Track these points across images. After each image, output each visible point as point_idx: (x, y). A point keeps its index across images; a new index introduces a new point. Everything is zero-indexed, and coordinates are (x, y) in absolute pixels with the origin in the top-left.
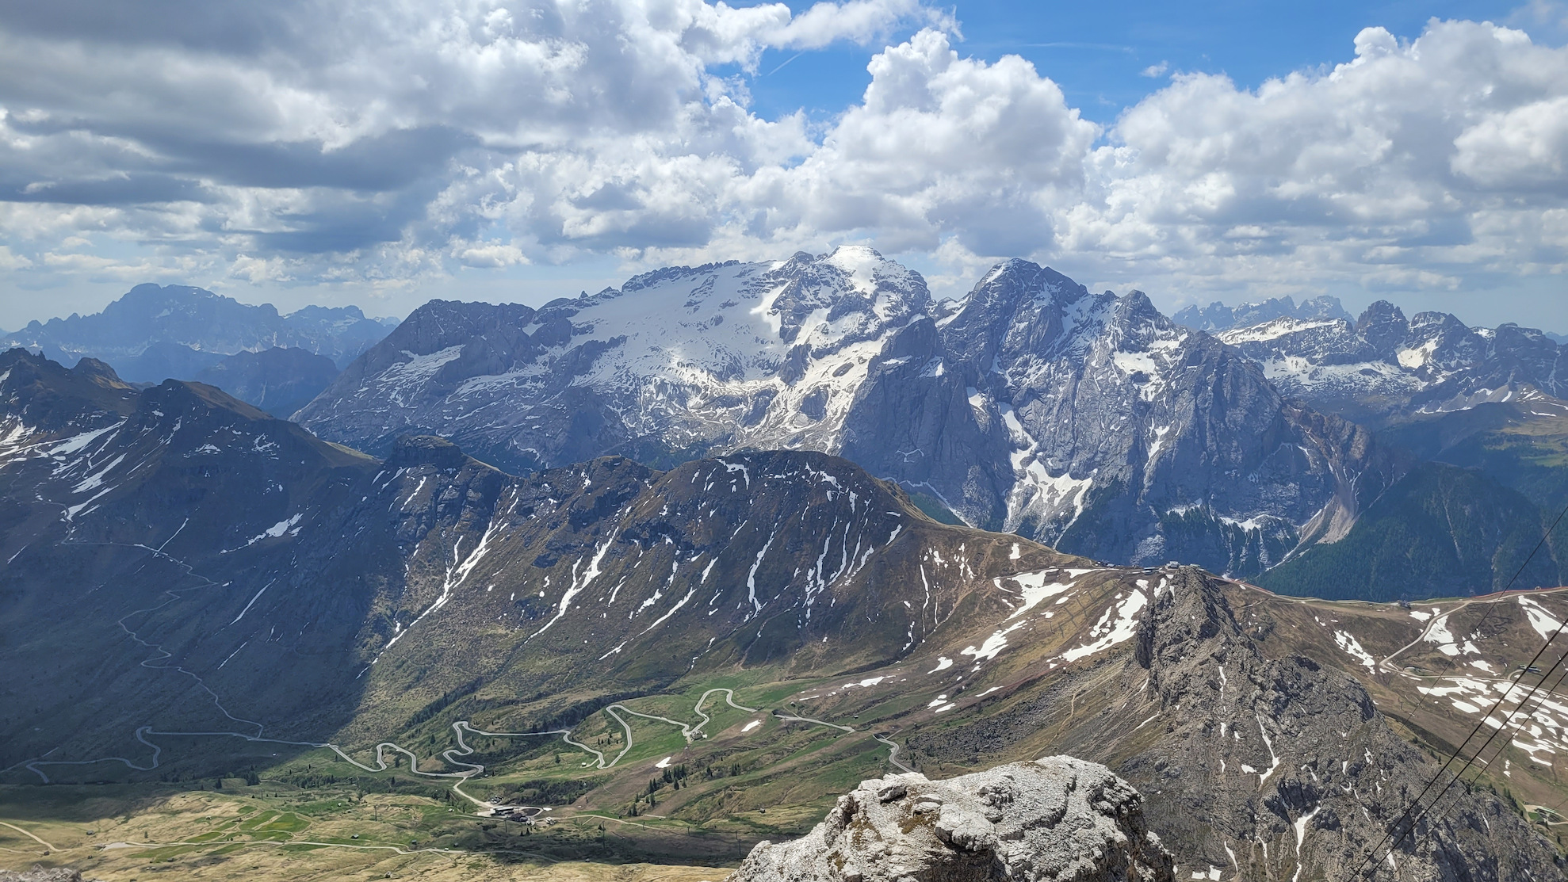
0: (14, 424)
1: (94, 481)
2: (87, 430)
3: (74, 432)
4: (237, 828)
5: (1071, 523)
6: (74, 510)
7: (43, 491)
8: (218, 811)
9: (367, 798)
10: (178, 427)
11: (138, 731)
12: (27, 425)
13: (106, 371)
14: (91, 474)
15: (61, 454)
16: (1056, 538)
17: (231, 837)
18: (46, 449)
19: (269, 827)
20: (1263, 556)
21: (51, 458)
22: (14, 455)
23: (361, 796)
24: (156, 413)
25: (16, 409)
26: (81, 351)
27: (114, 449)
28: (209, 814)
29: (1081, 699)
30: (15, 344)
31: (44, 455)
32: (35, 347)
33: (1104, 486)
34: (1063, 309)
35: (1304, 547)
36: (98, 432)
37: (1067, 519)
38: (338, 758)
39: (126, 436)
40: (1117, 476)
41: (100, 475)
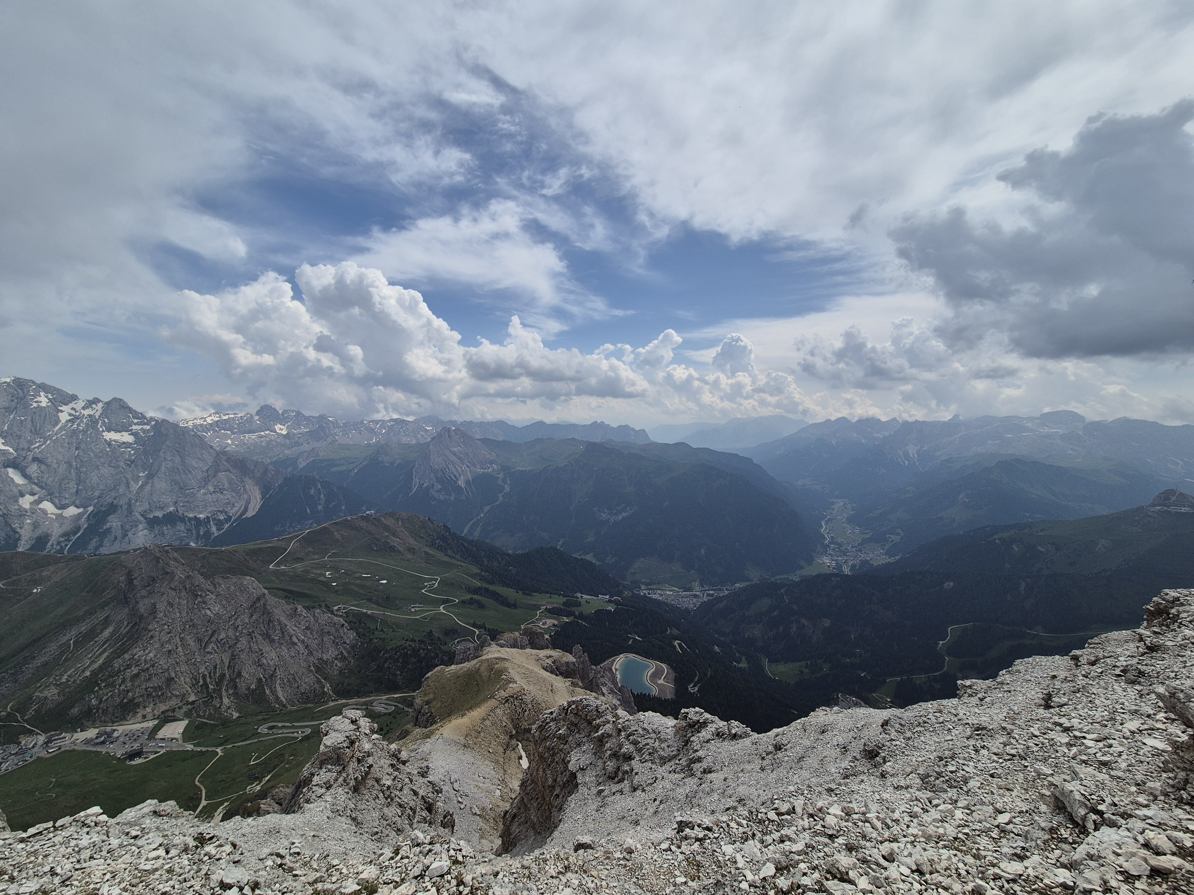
5: (78, 535)
16: (66, 545)
20: (214, 529)
29: (78, 639)
33: (103, 509)
34: (60, 408)
35: (235, 521)
37: (75, 533)
40: (113, 502)
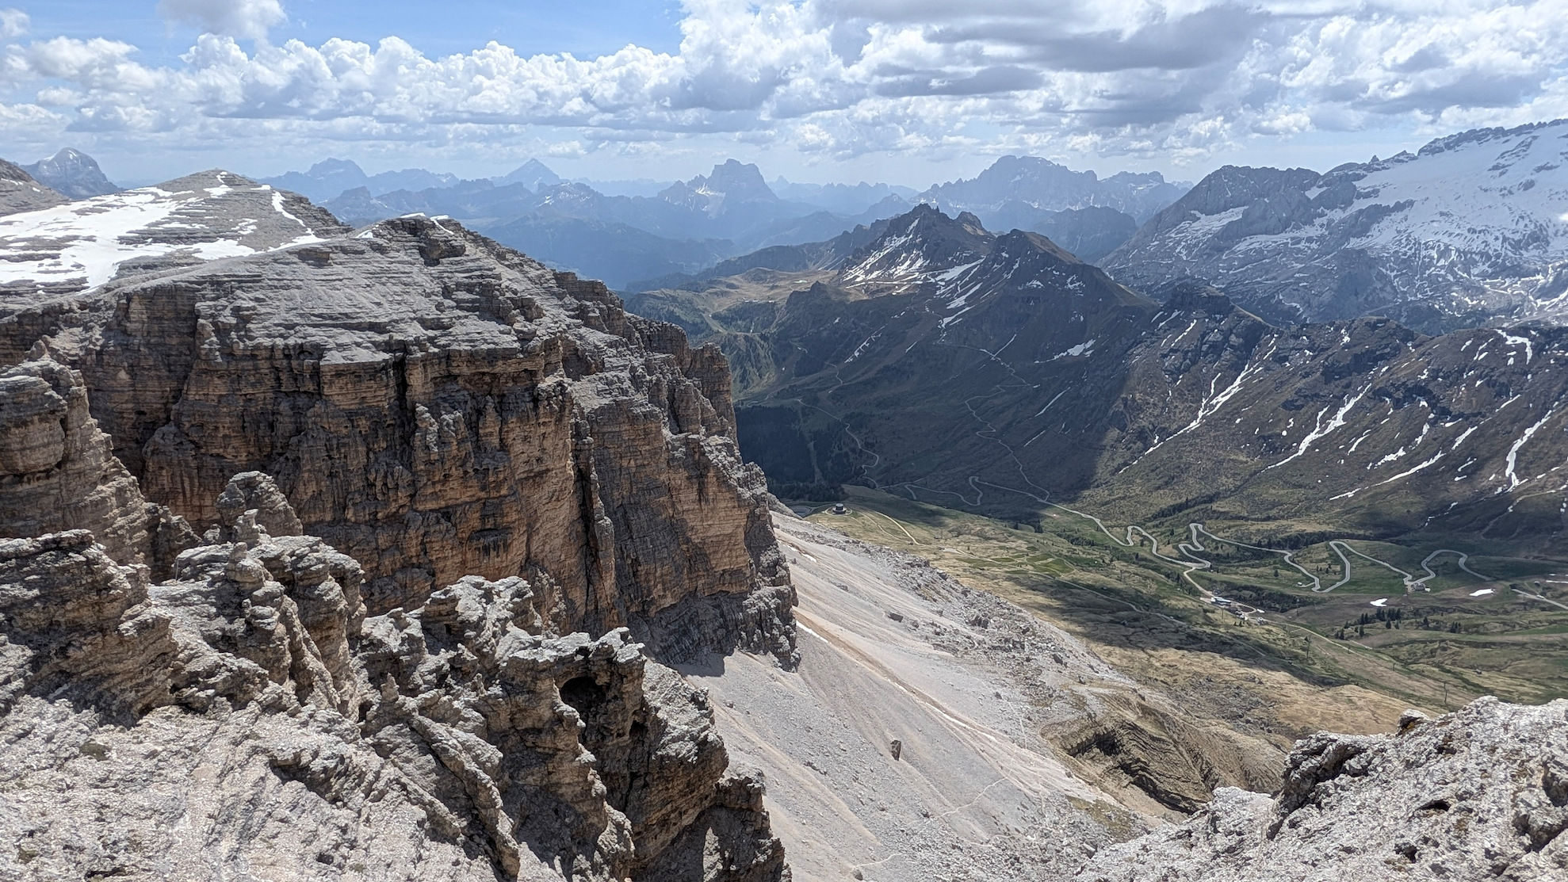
0: (918, 257)
1: (959, 302)
2: (959, 265)
3: (952, 265)
4: (1025, 559)
6: (947, 320)
7: (930, 306)
8: (1014, 545)
9: (1115, 563)
10: (1017, 265)
11: (970, 479)
12: (925, 259)
13: (975, 222)
14: (958, 297)
15: (942, 280)
17: (1020, 564)
18: (934, 276)
19: (1046, 565)
21: (936, 283)
22: (915, 279)
23: (1112, 561)
24: (1004, 254)
25: (919, 247)
26: (962, 207)
27: (974, 279)
28: (1008, 545)
30: (923, 201)
31: (933, 280)
32: (934, 204)
36: (967, 266)
38: (1098, 529)
39: (983, 270)
41: (964, 297)
